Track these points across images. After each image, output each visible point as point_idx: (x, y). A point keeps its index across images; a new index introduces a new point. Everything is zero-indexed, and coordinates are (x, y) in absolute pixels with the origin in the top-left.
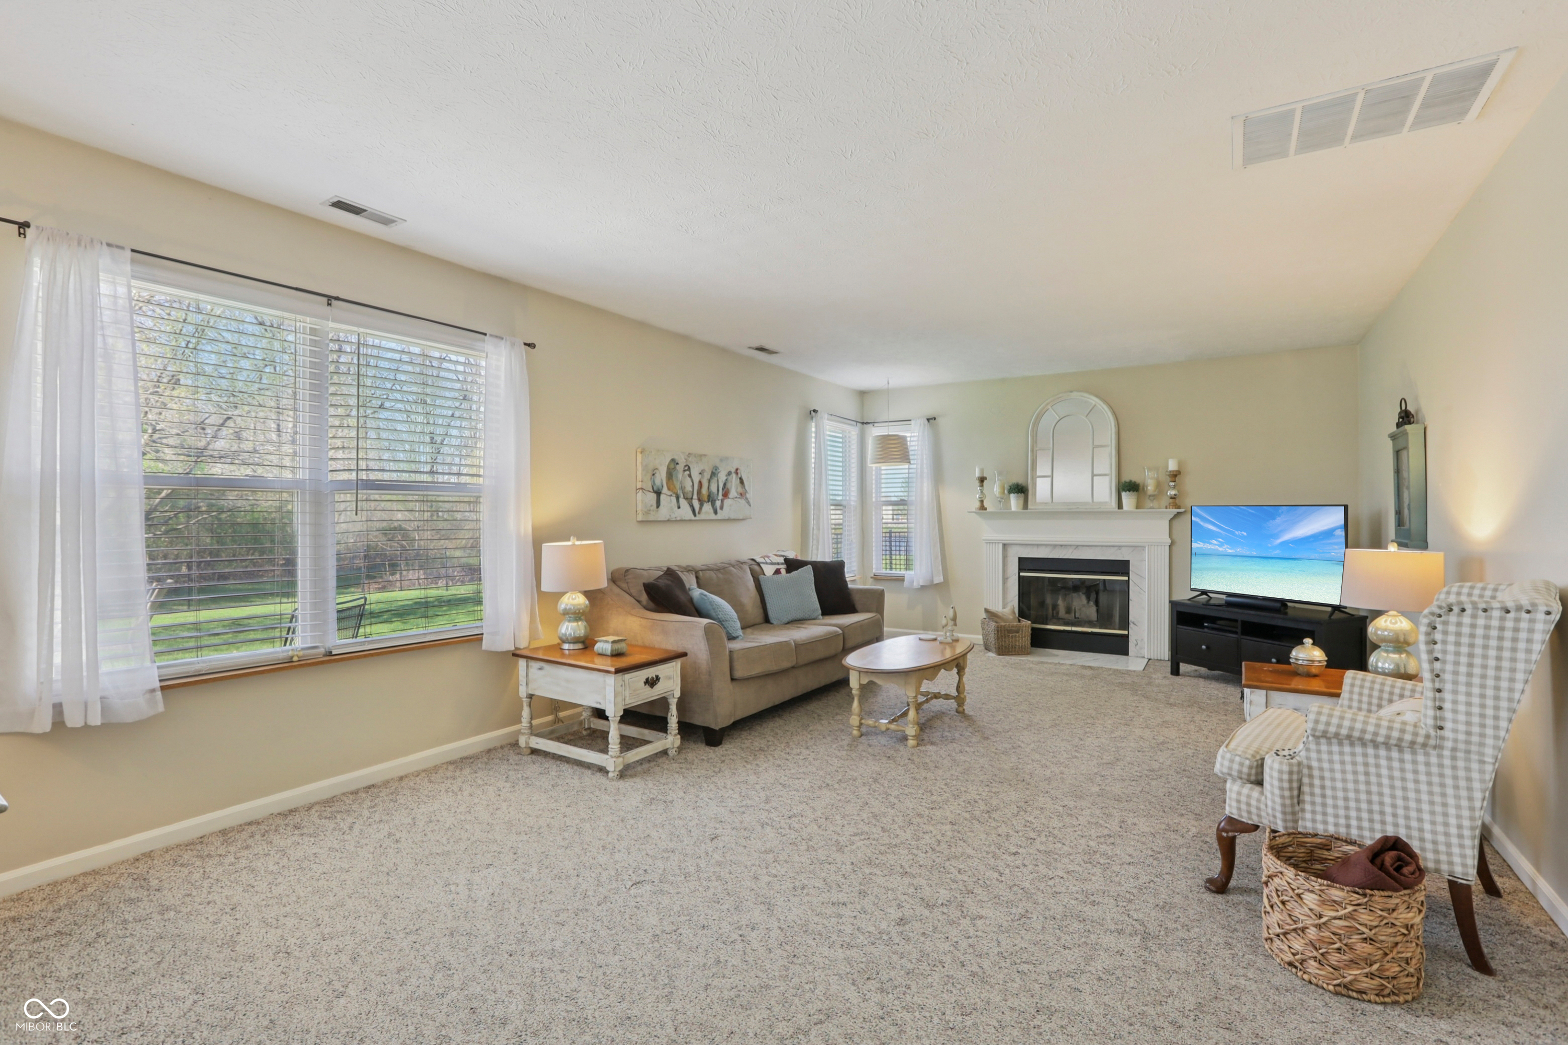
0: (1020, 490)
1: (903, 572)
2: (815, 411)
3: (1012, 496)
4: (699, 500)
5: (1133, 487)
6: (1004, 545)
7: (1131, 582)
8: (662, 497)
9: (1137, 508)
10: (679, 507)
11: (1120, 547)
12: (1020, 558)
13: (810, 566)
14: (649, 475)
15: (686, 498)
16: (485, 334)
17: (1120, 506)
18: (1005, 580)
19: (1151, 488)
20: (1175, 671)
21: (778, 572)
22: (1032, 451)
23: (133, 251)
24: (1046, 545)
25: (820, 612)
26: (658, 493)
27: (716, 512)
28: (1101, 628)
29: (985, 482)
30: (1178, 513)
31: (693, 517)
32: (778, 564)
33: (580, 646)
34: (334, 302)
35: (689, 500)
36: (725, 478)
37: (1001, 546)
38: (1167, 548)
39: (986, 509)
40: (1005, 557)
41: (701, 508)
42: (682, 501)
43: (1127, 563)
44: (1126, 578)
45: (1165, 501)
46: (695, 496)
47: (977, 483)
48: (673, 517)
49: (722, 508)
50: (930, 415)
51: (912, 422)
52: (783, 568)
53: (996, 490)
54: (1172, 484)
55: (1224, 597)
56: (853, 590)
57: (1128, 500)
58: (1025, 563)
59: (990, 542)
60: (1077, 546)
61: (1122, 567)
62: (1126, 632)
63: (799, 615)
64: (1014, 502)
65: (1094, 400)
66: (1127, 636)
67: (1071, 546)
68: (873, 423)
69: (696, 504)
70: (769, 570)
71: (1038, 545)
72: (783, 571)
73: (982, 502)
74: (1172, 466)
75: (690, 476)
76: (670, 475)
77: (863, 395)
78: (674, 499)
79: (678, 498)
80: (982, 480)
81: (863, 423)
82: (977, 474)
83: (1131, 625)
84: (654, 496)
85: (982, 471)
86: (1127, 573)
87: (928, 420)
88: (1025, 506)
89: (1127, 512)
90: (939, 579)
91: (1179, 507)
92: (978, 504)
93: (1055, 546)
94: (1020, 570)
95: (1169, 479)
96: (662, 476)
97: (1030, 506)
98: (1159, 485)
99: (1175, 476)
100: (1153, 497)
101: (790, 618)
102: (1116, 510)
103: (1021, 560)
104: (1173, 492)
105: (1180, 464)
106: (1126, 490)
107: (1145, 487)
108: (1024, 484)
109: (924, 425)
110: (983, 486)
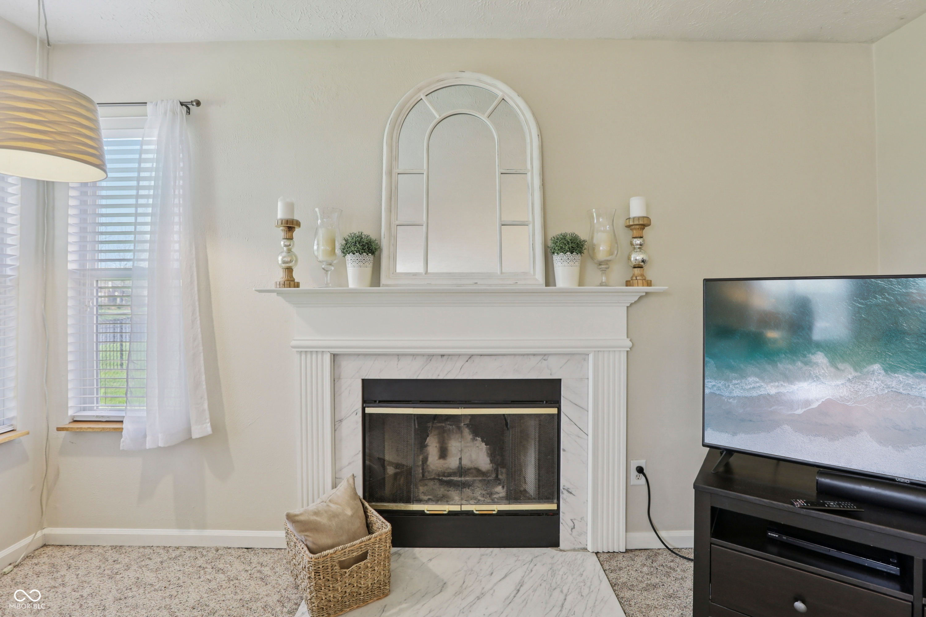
3: (349, 257)
5: (571, 245)
6: (334, 357)
7: (563, 417)
9: (581, 284)
11: (545, 356)
12: (363, 380)
17: (549, 279)
18: (336, 423)
19: (602, 248)
22: (390, 173)
24: (414, 355)
28: (509, 502)
29: (297, 233)
30: (644, 294)
37: (327, 358)
38: (624, 356)
39: (297, 285)
40: (335, 380)
43: (554, 384)
44: (554, 411)
45: (621, 272)
47: (280, 232)
54: (638, 241)
57: (564, 267)
58: (374, 391)
60: (471, 356)
61: (547, 391)
62: (553, 507)
64: (354, 269)
65: (501, 89)
66: (556, 514)
67: (459, 356)
71: (399, 356)
73: (289, 270)
74: (637, 210)
82: (281, 214)
83: (564, 495)
85: (290, 207)
86: (556, 402)
87: (183, 104)
88: (376, 280)
89: (564, 292)
90: (202, 428)
91: (649, 284)
92: (280, 276)
93: (430, 356)
94: (366, 401)
95: (630, 232)
97: (383, 281)
98: (614, 242)
99: (643, 226)
100: (605, 265)
102: (544, 287)
103: (366, 383)
104: (637, 257)
105: (648, 207)
106: (562, 250)
107: (593, 247)
108: (373, 237)
109: (174, 113)
110: (291, 238)
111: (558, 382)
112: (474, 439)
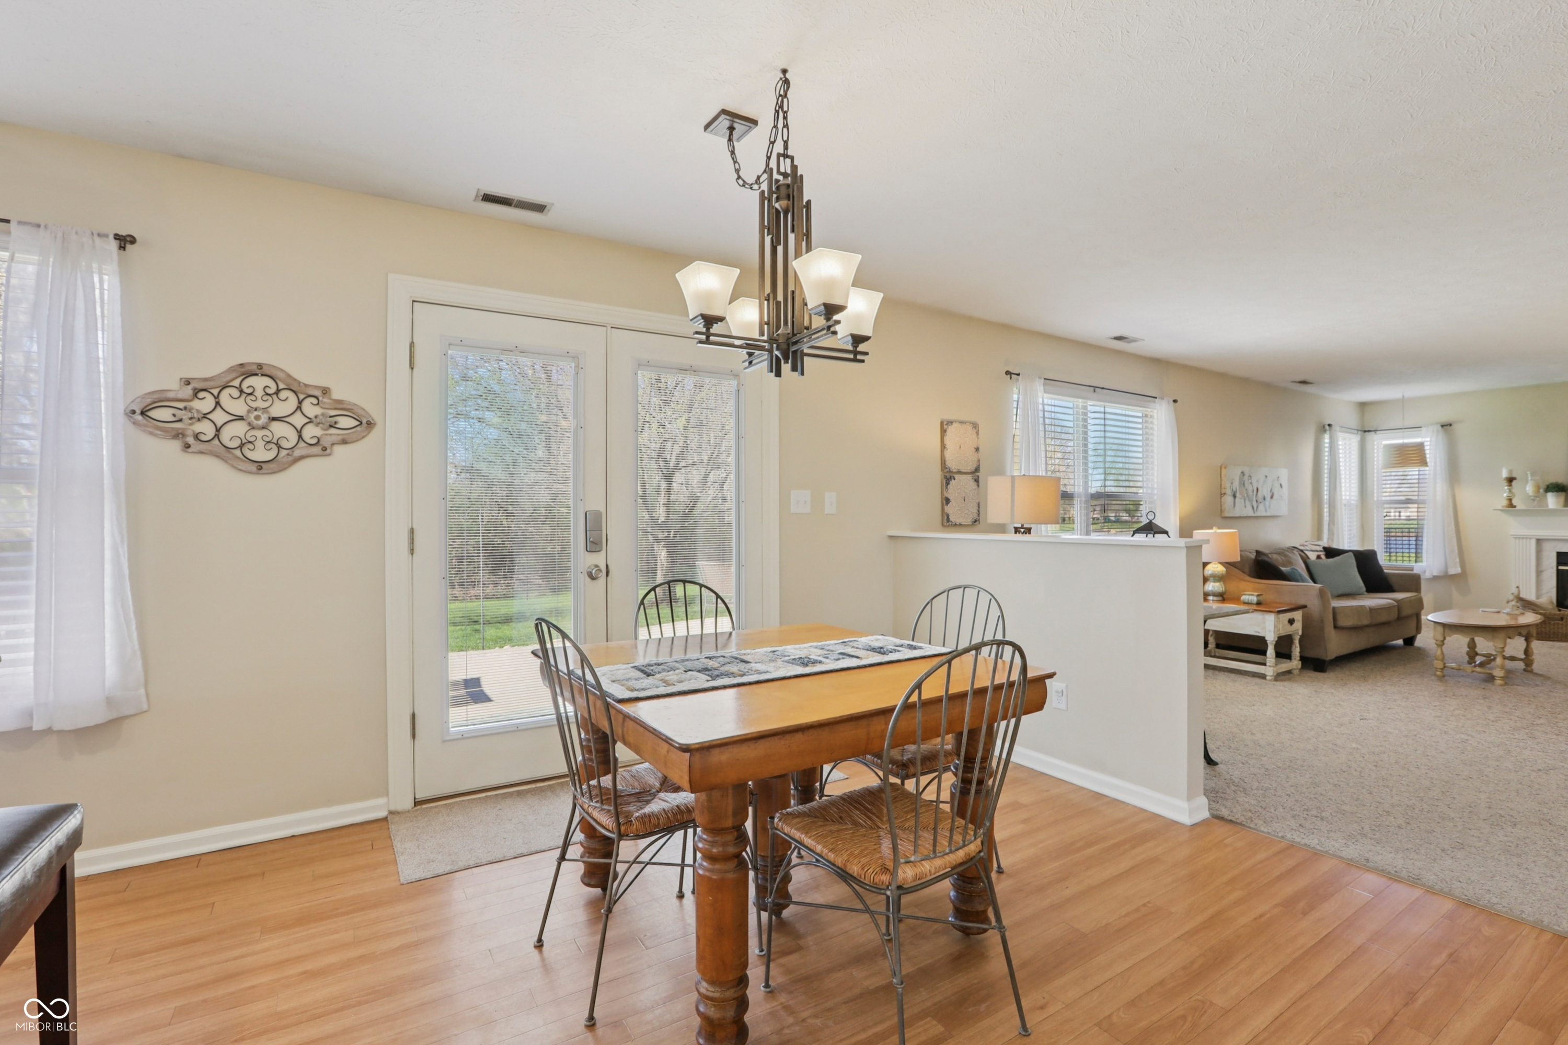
0: (1559, 488)
1: (1414, 564)
2: (1329, 425)
3: (1549, 493)
4: (1257, 501)
6: (1539, 541)
8: (1237, 499)
10: (1245, 507)
12: (1558, 553)
13: (1351, 554)
14: (1229, 484)
15: (1249, 500)
16: (1156, 398)
18: (1539, 572)
21: (1319, 557)
23: (1045, 379)
25: (1364, 589)
26: (1234, 497)
27: (1266, 511)
29: (1515, 482)
31: (1254, 515)
32: (1317, 551)
33: (1220, 598)
34: (1097, 389)
35: (1251, 501)
36: (1271, 485)
37: (1534, 541)
39: (1515, 507)
40: (1540, 552)
41: (1257, 507)
42: (1247, 502)
46: (1255, 499)
47: (1505, 483)
48: (1242, 514)
49: (1269, 507)
50: (1445, 422)
51: (1422, 429)
52: (1323, 555)
53: (1529, 489)
56: (1389, 574)
58: (1565, 558)
59: (1519, 537)
63: (1347, 591)
64: (1552, 500)
68: (1375, 431)
69: (1255, 505)
70: (1312, 556)
72: (1323, 557)
73: (1510, 500)
75: (1252, 483)
76: (1241, 483)
77: (1363, 406)
78: (1243, 501)
80: (1511, 480)
81: (1365, 431)
82: (1505, 475)
84: (1232, 499)
85: (1510, 471)
92: (1505, 503)
94: (1559, 564)
96: (1236, 484)
101: (1340, 592)
103: (1560, 555)
109: (1438, 431)
110: (1510, 485)
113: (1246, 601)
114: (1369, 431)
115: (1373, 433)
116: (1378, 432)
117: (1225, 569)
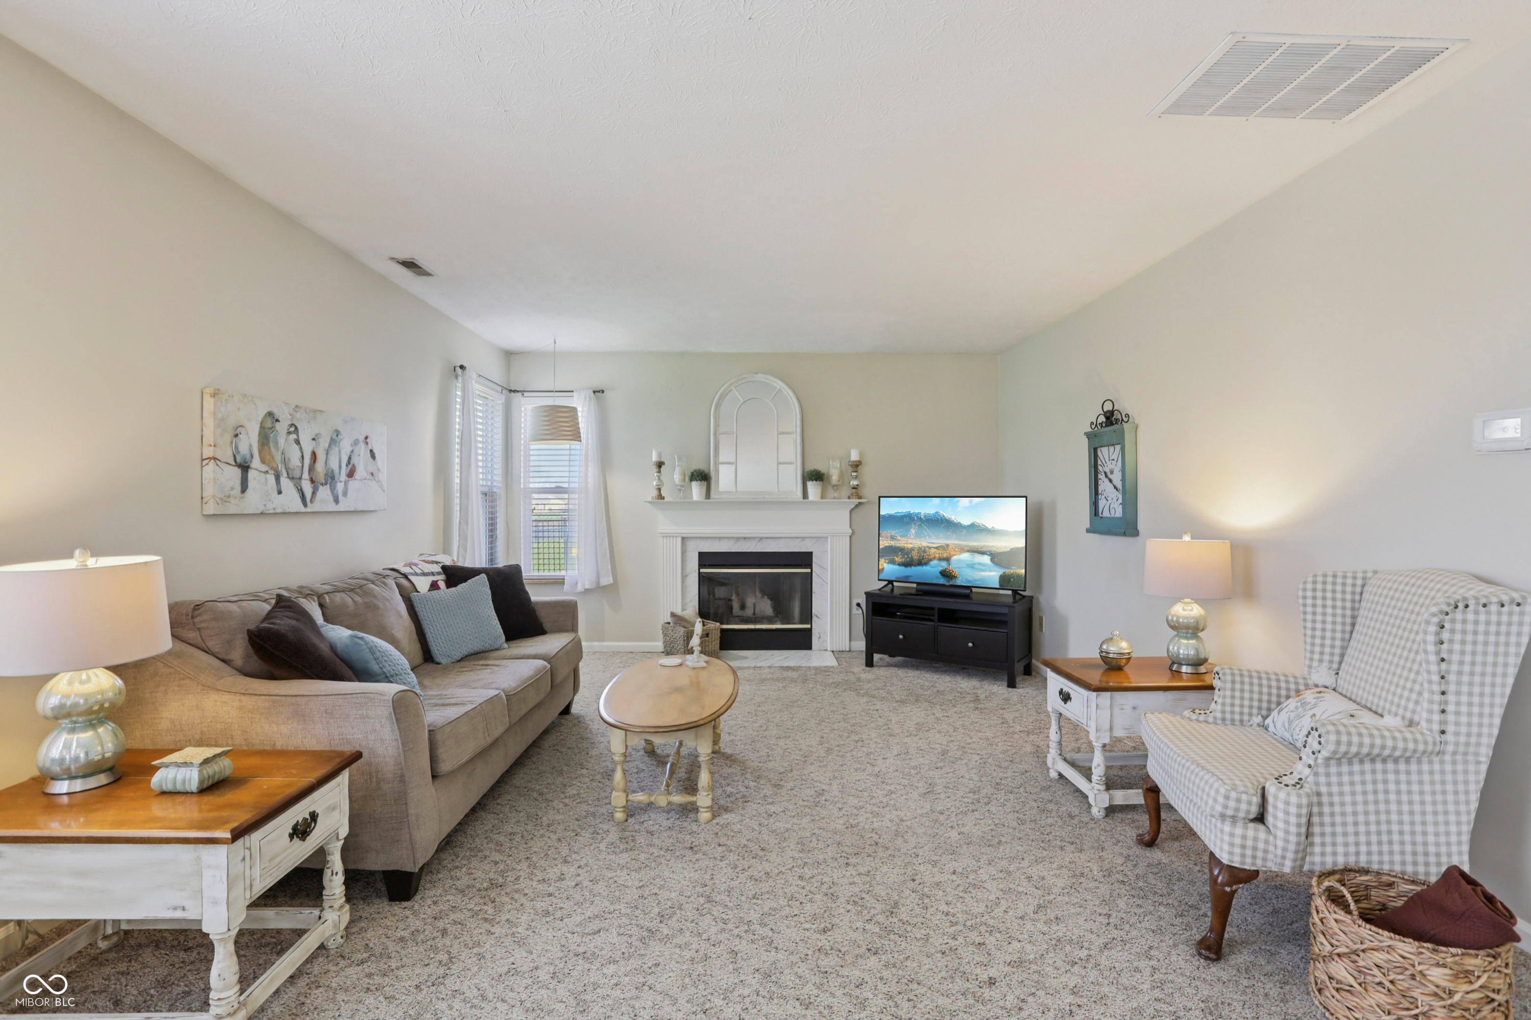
0: (703, 477)
1: (563, 573)
2: (462, 367)
3: (694, 483)
4: (312, 481)
5: (817, 476)
6: (683, 538)
7: (814, 574)
8: (252, 474)
9: (822, 498)
10: (280, 492)
11: (803, 538)
12: (700, 553)
13: (483, 576)
14: (228, 436)
15: (292, 478)
17: (805, 495)
18: (684, 577)
19: (835, 478)
20: (870, 663)
21: (434, 586)
22: (715, 434)
24: (729, 538)
25: (504, 638)
26: (245, 468)
27: (336, 501)
28: (783, 624)
29: (664, 469)
30: (860, 503)
31: (302, 509)
32: (433, 574)
33: (102, 780)
35: (296, 480)
36: (349, 449)
37: (679, 540)
38: (848, 539)
39: (664, 498)
40: (684, 552)
41: (314, 493)
42: (284, 481)
43: (809, 555)
44: (809, 570)
45: (846, 491)
46: (306, 475)
47: (655, 469)
48: (270, 508)
49: (345, 494)
50: (598, 385)
51: (575, 394)
52: (441, 580)
53: (677, 477)
54: (855, 474)
55: (915, 585)
56: (537, 603)
57: (813, 488)
58: (705, 559)
59: (666, 536)
60: (761, 539)
61: (804, 559)
62: (808, 626)
63: (476, 646)
64: (697, 489)
65: (779, 384)
66: (810, 630)
67: (754, 538)
68: (523, 392)
69: (307, 487)
70: (422, 584)
71: (720, 538)
72: (442, 584)
73: (659, 490)
74: (854, 456)
75: (297, 442)
76: (265, 437)
77: (509, 355)
78: (271, 479)
79: (278, 477)
80: (660, 465)
81: (511, 391)
82: (655, 458)
83: (814, 619)
84: (237, 472)
85: (660, 455)
86: (809, 565)
87: (594, 392)
88: (708, 495)
89: (813, 502)
90: (607, 580)
91: (860, 498)
92: (655, 493)
93: (738, 539)
94: (701, 565)
95: (850, 469)
96: (250, 440)
97: (713, 495)
98: (842, 475)
99: (857, 466)
100: (836, 487)
101: (465, 652)
102: (802, 500)
103: (702, 555)
104: (854, 483)
105: (861, 454)
106: (811, 479)
107: (829, 477)
108: (706, 471)
109: (590, 398)
110: (660, 472)
111: (811, 553)
112: (763, 597)
113: (169, 787)
114: (515, 391)
115: (520, 394)
116: (526, 394)
117: (119, 682)
